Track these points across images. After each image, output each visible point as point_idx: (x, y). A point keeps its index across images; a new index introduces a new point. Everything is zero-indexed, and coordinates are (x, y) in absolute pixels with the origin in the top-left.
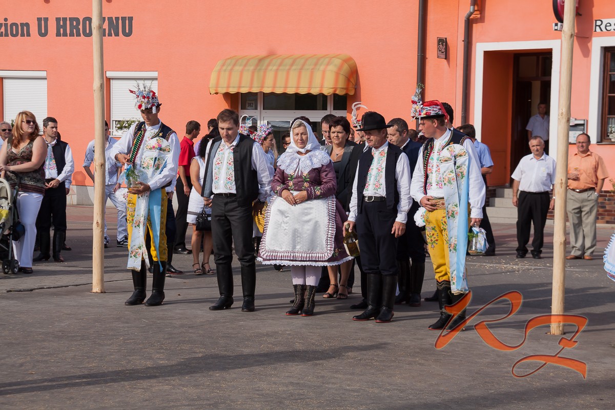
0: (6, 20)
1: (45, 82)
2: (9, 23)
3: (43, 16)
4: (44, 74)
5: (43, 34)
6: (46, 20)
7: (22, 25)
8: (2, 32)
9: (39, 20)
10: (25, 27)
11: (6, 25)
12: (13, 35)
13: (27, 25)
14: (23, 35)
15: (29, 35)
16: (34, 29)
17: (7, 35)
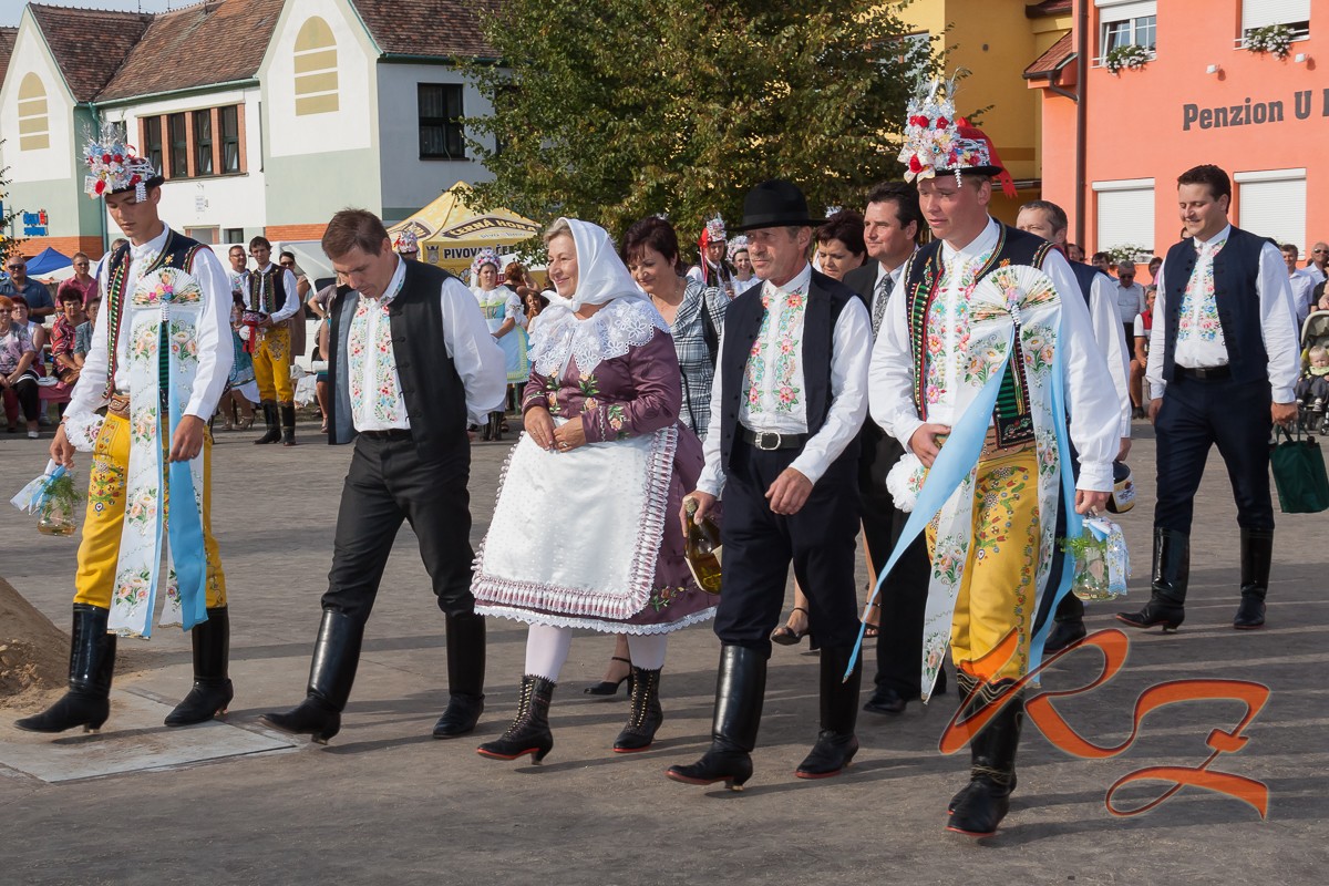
0: (1248, 100)
1: (1304, 183)
2: (1252, 104)
3: (1303, 89)
4: (1301, 172)
5: (1300, 116)
6: (1309, 94)
7: (1272, 105)
8: (1241, 119)
9: (1298, 95)
10: (1276, 109)
11: (1248, 108)
12: (1257, 121)
13: (1279, 104)
14: (1272, 119)
15: (1281, 118)
16: (1289, 110)
17: (1248, 122)
